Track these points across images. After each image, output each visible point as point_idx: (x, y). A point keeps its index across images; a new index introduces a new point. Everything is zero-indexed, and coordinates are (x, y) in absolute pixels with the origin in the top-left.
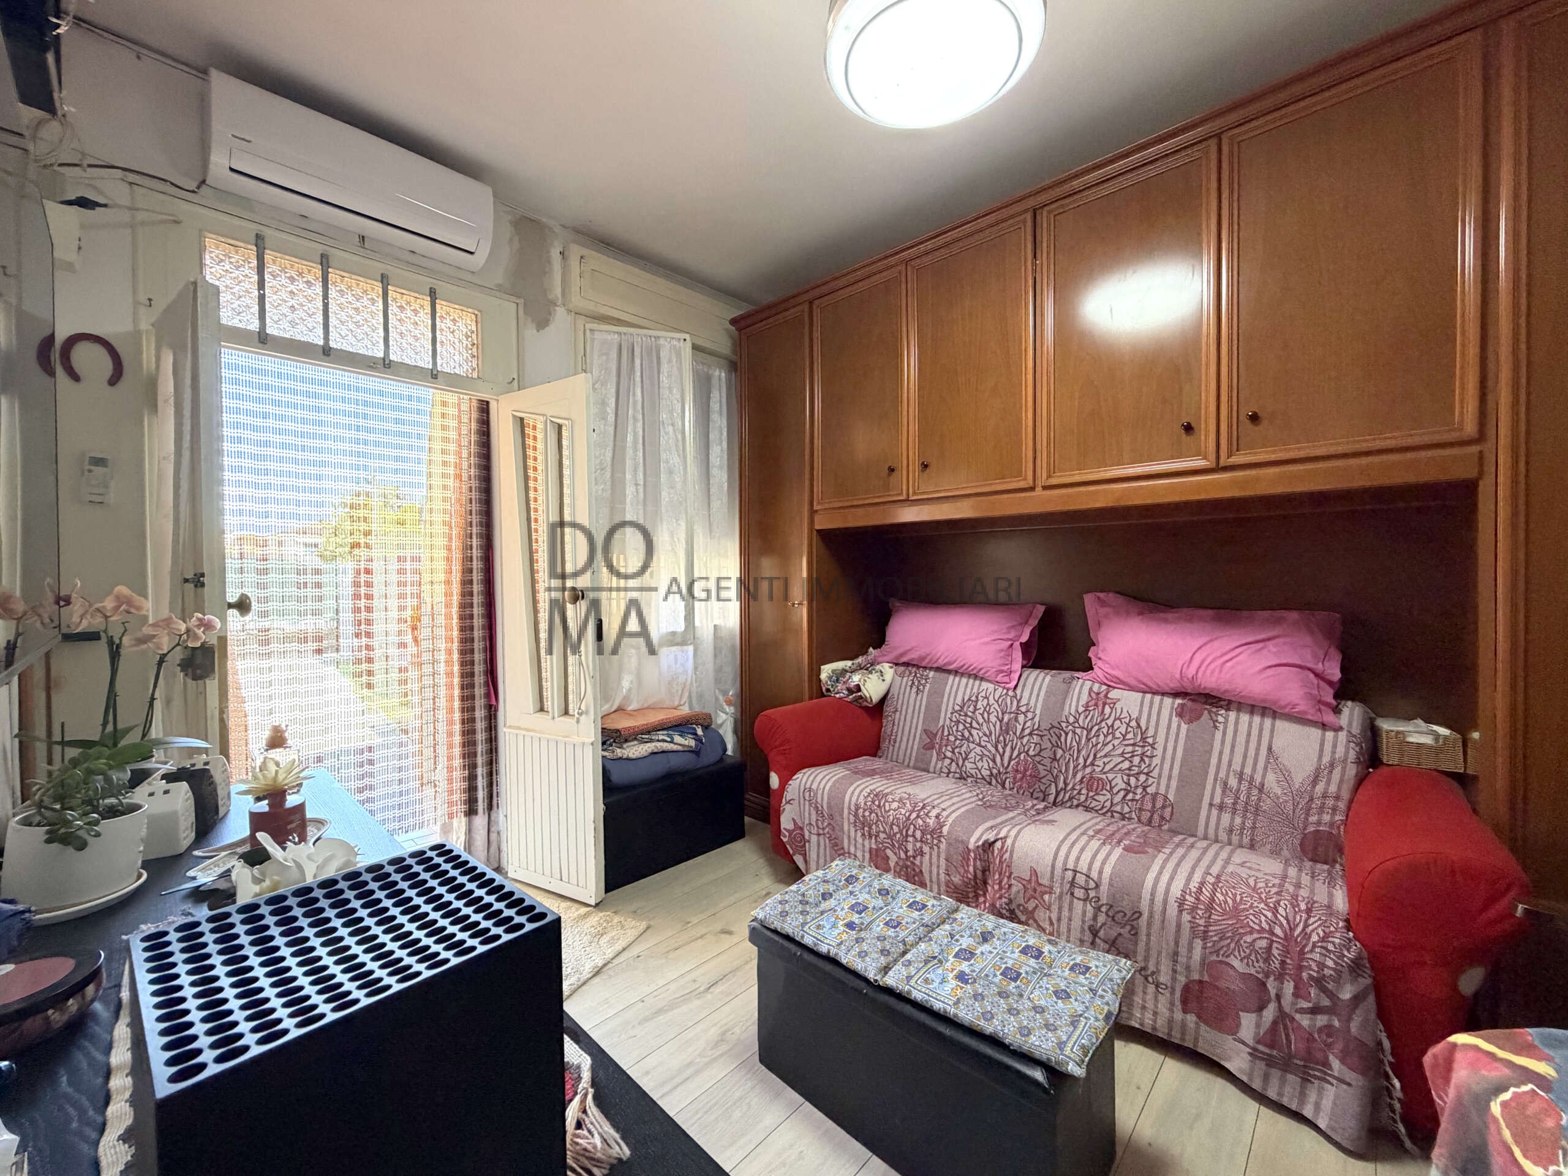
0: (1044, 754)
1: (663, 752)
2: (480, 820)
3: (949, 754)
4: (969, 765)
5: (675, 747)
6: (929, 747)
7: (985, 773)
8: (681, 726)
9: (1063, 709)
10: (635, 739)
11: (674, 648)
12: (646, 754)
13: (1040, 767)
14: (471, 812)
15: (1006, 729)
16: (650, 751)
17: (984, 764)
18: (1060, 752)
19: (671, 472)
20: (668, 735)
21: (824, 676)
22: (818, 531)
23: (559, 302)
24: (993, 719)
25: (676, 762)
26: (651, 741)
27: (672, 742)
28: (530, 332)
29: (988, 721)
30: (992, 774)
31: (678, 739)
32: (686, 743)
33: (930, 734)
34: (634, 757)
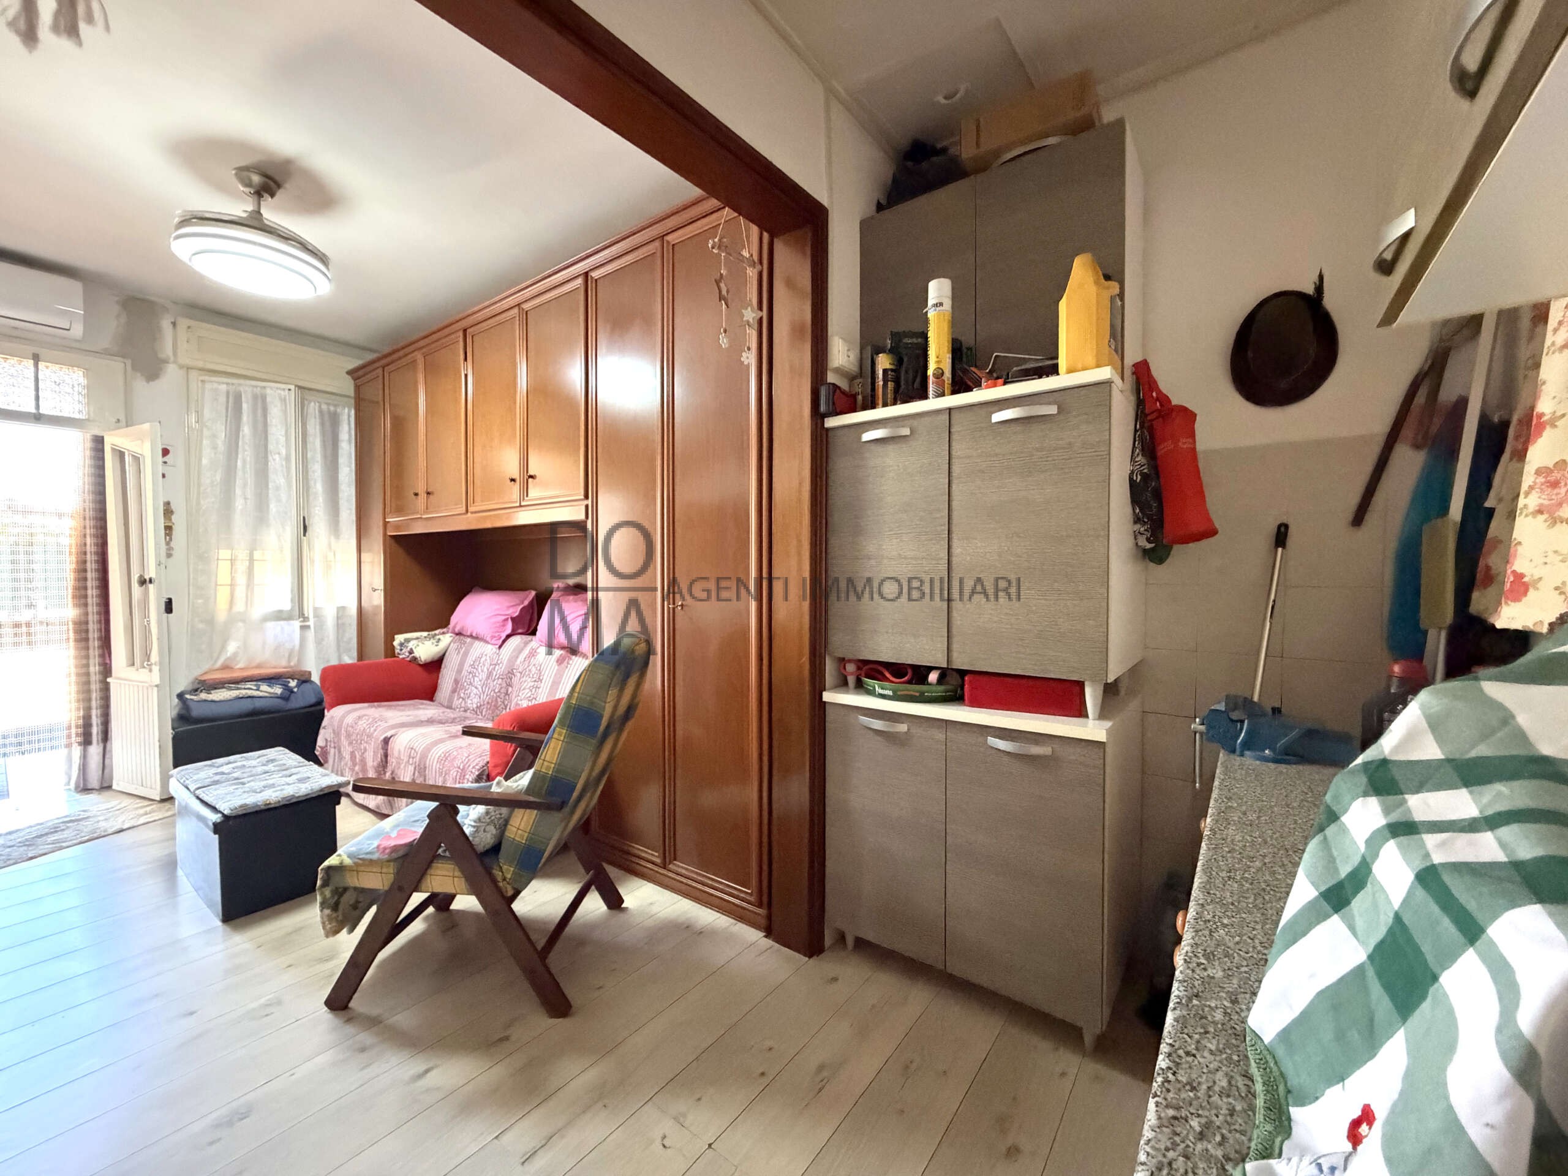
0: (503, 690)
1: (250, 697)
2: (95, 750)
3: (462, 695)
4: (469, 702)
5: (261, 694)
6: (454, 691)
7: (475, 706)
8: (271, 679)
9: (516, 661)
10: (223, 688)
11: (282, 623)
12: (229, 698)
13: (499, 700)
14: (87, 741)
15: (490, 674)
16: (234, 695)
17: (475, 701)
18: (510, 689)
19: (278, 488)
20: (256, 685)
21: (396, 643)
22: (390, 536)
23: (172, 359)
24: (485, 670)
25: (258, 704)
26: (238, 689)
27: (258, 690)
28: (140, 385)
29: (482, 671)
30: (477, 707)
31: (264, 687)
32: (271, 690)
33: (456, 682)
34: (217, 699)
